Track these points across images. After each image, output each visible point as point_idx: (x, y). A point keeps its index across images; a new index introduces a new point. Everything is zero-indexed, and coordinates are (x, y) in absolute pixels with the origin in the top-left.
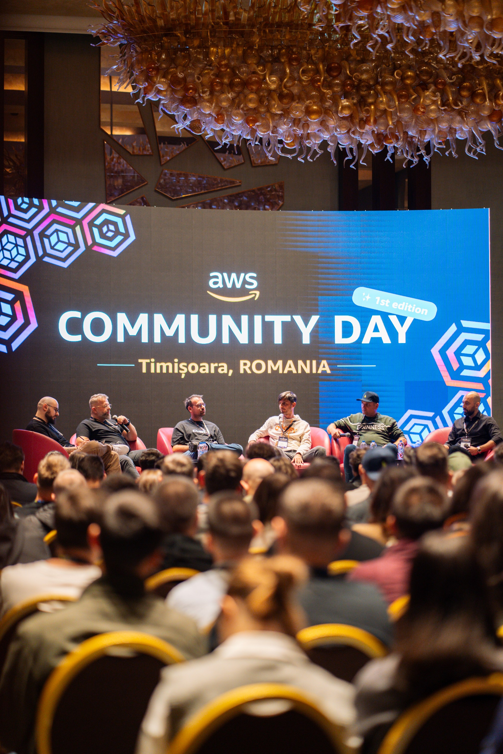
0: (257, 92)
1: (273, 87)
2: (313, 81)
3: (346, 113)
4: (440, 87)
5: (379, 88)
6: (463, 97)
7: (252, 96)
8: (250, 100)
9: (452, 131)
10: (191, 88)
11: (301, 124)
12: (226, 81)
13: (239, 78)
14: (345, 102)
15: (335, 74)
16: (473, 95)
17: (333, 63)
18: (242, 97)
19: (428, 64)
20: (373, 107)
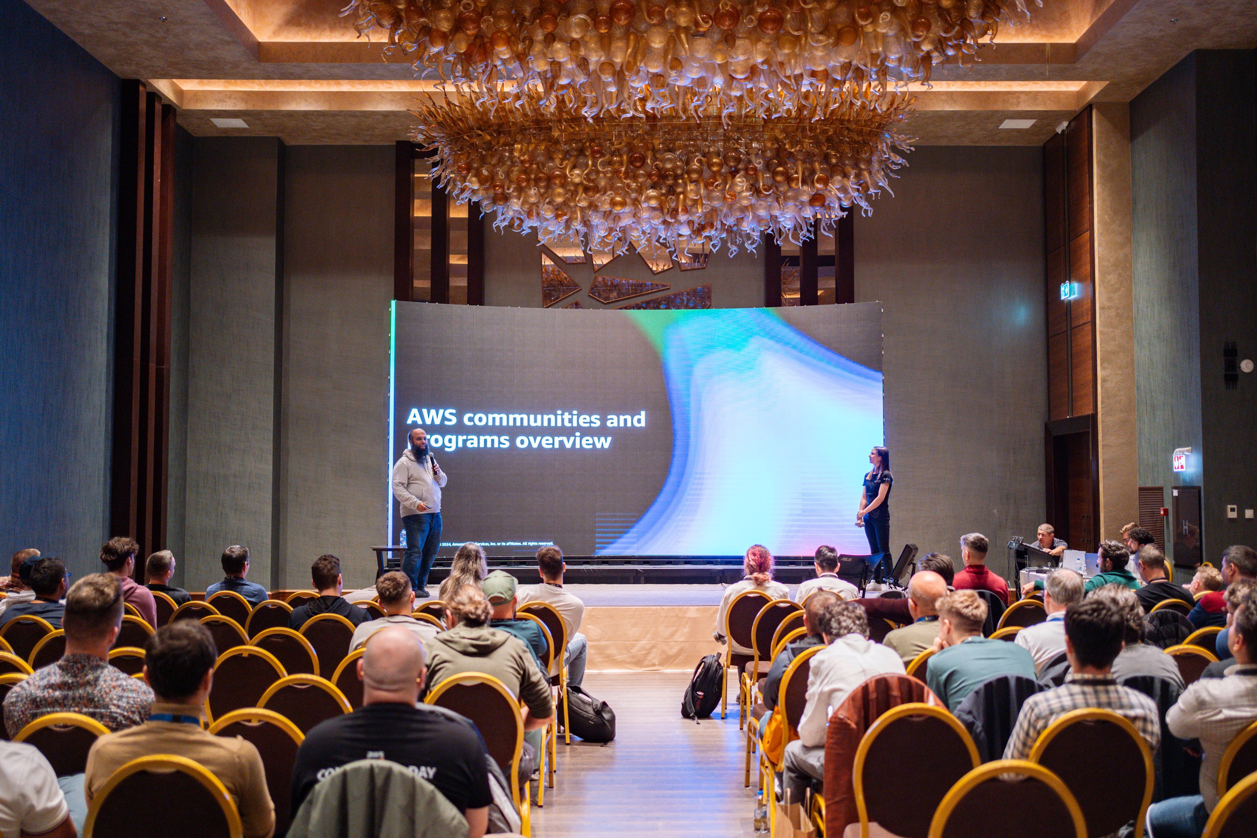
0: (563, 186)
1: (577, 180)
2: (616, 172)
3: (654, 203)
4: (752, 173)
5: (686, 176)
6: (779, 182)
7: (560, 190)
8: (559, 195)
9: (774, 218)
10: (498, 186)
11: (612, 217)
12: (533, 176)
13: (543, 173)
14: (652, 193)
15: (638, 164)
16: (789, 179)
17: (636, 153)
18: (550, 191)
19: (736, 150)
20: (681, 196)
